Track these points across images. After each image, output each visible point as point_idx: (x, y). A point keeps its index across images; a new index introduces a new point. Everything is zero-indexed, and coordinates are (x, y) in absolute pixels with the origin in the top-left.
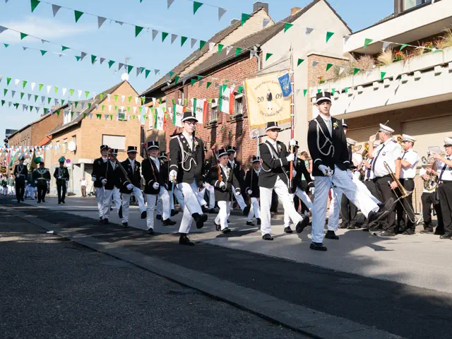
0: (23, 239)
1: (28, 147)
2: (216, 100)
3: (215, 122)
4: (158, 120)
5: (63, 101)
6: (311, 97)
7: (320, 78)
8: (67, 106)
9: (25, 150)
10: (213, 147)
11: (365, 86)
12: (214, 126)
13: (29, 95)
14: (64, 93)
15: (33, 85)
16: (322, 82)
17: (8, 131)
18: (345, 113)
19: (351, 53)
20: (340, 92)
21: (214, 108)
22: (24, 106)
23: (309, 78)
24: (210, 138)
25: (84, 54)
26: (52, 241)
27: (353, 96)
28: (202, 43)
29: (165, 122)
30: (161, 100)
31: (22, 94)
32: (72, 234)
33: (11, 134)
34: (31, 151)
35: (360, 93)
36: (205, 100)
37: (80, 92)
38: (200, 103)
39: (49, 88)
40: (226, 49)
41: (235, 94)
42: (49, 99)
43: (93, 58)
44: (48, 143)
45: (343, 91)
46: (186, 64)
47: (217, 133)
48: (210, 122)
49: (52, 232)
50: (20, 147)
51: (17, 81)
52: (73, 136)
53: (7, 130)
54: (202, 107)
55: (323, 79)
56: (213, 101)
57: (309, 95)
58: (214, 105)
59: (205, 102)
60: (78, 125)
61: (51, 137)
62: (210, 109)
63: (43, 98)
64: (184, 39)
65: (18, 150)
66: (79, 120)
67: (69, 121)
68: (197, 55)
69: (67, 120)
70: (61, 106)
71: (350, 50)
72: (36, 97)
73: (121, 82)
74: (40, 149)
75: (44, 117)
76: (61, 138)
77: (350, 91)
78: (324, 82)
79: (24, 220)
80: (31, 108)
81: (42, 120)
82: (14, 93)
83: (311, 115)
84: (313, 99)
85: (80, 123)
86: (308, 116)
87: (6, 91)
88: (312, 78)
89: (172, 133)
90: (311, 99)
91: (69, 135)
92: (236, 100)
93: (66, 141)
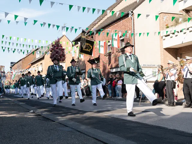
0: (18, 115)
1: (21, 70)
2: (110, 41)
3: (111, 53)
5: (36, 46)
6: (162, 36)
7: (167, 25)
8: (38, 49)
10: (110, 65)
12: (110, 55)
13: (20, 45)
14: (36, 42)
15: (22, 39)
17: (12, 63)
18: (182, 43)
19: (183, 10)
20: (179, 32)
21: (109, 46)
22: (18, 50)
23: (160, 26)
24: (108, 61)
25: (45, 23)
26: (32, 116)
28: (103, 11)
31: (17, 44)
32: (42, 112)
33: (13, 64)
35: (191, 31)
36: (104, 41)
37: (43, 41)
38: (102, 43)
39: (29, 40)
40: (116, 13)
41: (121, 37)
42: (30, 46)
43: (49, 25)
44: (29, 68)
45: (181, 31)
46: (94, 24)
47: (111, 58)
48: (108, 52)
49: (32, 111)
50: (17, 70)
51: (14, 38)
52: (41, 64)
54: (103, 45)
55: (169, 25)
56: (109, 42)
57: (160, 35)
58: (109, 44)
59: (105, 42)
60: (43, 58)
61: (31, 65)
62: (107, 46)
63: (27, 46)
64: (94, 10)
65: (16, 72)
66: (43, 56)
68: (99, 19)
69: (38, 56)
70: (35, 49)
71: (183, 9)
72: (23, 45)
73: (62, 36)
74: (26, 71)
75: (28, 55)
76: (35, 65)
77: (184, 31)
78: (169, 27)
79: (19, 105)
80: (21, 50)
81: (26, 57)
82: (13, 43)
83: (162, 46)
84: (163, 37)
85: (44, 57)
86: (160, 46)
87: (10, 43)
88: (162, 26)
89: (88, 60)
90: (162, 37)
91: (39, 63)
92: (121, 40)
93: (37, 66)
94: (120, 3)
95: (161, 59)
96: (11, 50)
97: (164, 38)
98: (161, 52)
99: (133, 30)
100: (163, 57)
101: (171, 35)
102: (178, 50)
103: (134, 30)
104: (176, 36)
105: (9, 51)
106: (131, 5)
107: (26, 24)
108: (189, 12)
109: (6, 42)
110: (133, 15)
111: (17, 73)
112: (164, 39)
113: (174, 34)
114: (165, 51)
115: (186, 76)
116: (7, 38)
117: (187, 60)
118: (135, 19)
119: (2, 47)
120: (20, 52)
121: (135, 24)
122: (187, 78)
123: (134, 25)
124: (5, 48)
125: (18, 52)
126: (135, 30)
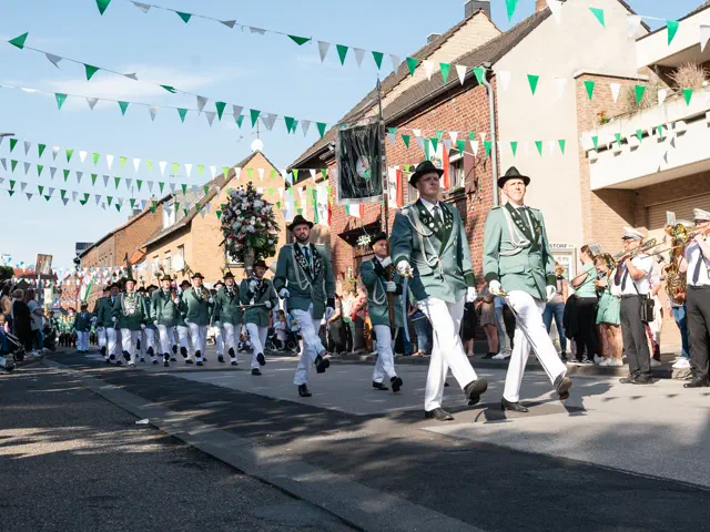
1: (110, 269)
4: (319, 209)
5: (162, 185)
6: (586, 148)
7: (602, 114)
8: (169, 197)
9: (105, 274)
11: (689, 120)
13: (106, 178)
14: (163, 170)
15: (110, 159)
16: (604, 121)
17: (80, 246)
18: (659, 171)
19: (651, 67)
20: (650, 133)
22: (98, 197)
23: (579, 116)
27: (668, 141)
29: (330, 212)
30: (324, 173)
31: (94, 177)
33: (84, 250)
34: (115, 275)
35: (681, 134)
36: (397, 168)
39: (137, 162)
41: (453, 152)
42: (139, 183)
44: (141, 260)
50: (98, 269)
51: (83, 155)
52: (179, 247)
53: (78, 244)
54: (395, 180)
55: (607, 116)
57: (581, 148)
59: (399, 172)
60: (185, 229)
61: (145, 250)
62: (405, 183)
63: (128, 181)
65: (94, 273)
66: (187, 219)
67: (173, 222)
68: (377, 96)
69: (169, 221)
70: (160, 196)
71: (650, 63)
72: (117, 180)
75: (134, 218)
76: (160, 251)
78: (608, 121)
80: (110, 199)
81: (130, 225)
82: (79, 175)
83: (589, 181)
84: (590, 153)
85: (189, 224)
86: (582, 183)
87: (66, 173)
88: (584, 117)
89: (341, 230)
90: (587, 153)
91: (173, 245)
92: (452, 164)
93: (168, 255)
94: (443, 47)
95: (584, 226)
96: (74, 197)
97: (593, 155)
98: (583, 201)
99: (493, 131)
100: (590, 220)
101: (616, 147)
102: (637, 194)
103: (496, 128)
104: (634, 148)
105: (65, 201)
106: (482, 48)
107: (123, 106)
108: (677, 71)
109: (53, 170)
110: (492, 80)
111: (99, 281)
112: (594, 161)
113: (625, 141)
114: (597, 198)
115: (695, 278)
116: (55, 155)
117: (697, 222)
118: (498, 94)
119: (41, 188)
120: (107, 205)
121: (499, 109)
122: (697, 284)
123: (495, 112)
124: (52, 190)
125: (100, 204)
126: (499, 130)
